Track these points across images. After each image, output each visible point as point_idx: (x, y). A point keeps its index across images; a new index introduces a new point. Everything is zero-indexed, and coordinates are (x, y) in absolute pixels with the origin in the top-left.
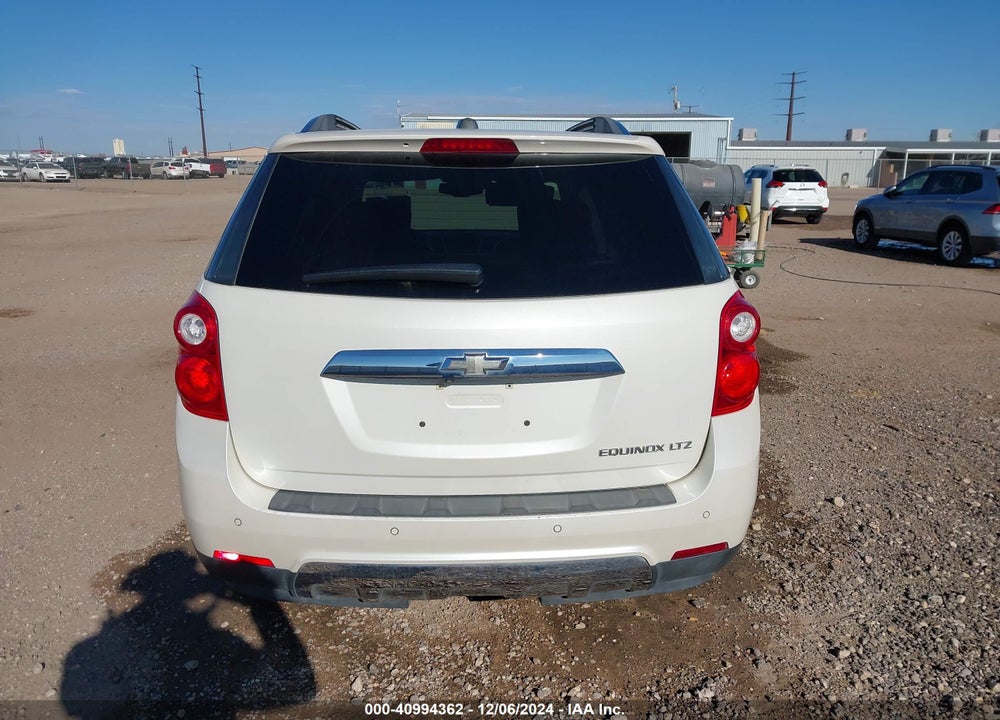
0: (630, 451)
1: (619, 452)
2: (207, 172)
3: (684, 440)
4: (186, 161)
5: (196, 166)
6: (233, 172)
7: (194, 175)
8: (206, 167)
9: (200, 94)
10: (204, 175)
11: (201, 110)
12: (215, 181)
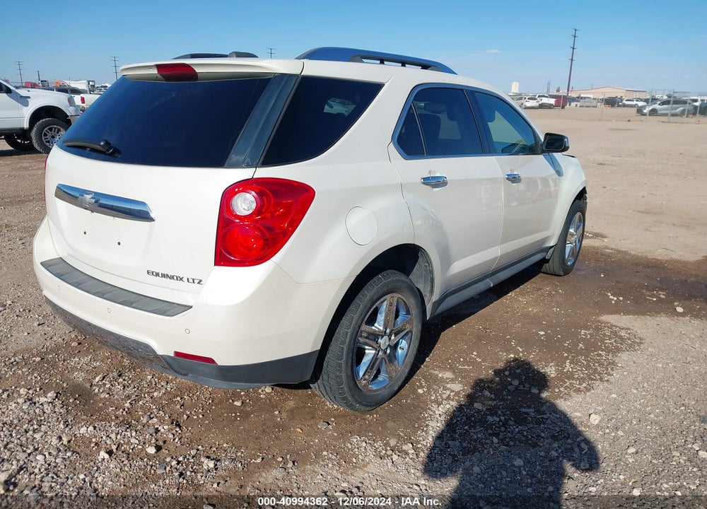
0: (163, 276)
1: (157, 275)
2: (552, 105)
3: (198, 277)
4: (539, 96)
5: (545, 100)
6: (576, 105)
7: (542, 106)
8: (552, 101)
9: (573, 49)
10: (549, 107)
11: (572, 60)
12: (557, 111)
